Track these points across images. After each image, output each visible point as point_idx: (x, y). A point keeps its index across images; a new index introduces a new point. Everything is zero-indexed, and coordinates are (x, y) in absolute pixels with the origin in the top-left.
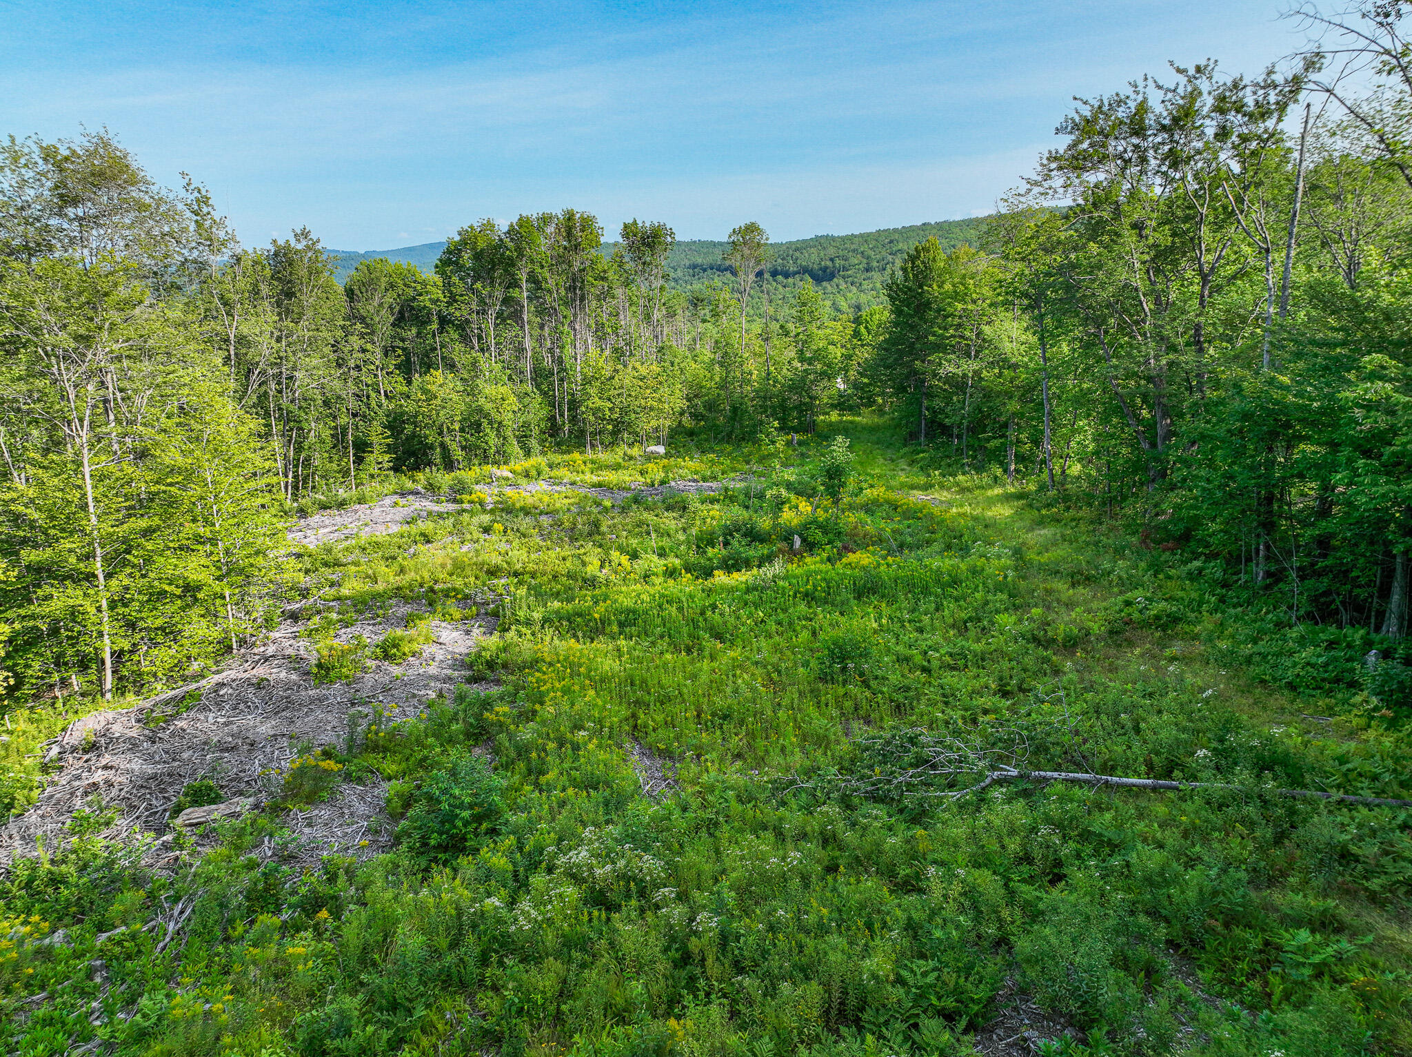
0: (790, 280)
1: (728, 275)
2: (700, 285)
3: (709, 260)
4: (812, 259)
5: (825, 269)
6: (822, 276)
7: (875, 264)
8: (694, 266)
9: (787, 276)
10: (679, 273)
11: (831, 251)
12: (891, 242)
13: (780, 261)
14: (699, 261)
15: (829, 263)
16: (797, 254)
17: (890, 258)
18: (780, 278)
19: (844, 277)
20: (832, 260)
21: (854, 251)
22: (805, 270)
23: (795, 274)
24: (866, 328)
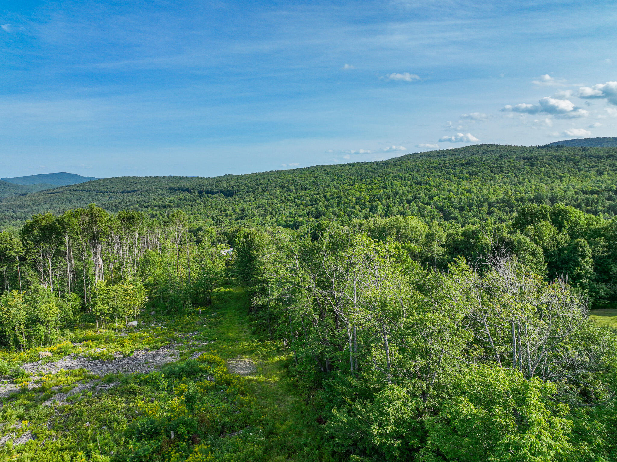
0: (214, 196)
1: (187, 192)
2: (173, 198)
3: (178, 185)
4: (224, 186)
5: (230, 191)
6: (228, 194)
7: (250, 189)
8: (171, 189)
9: (213, 193)
10: (164, 192)
11: (232, 183)
12: (257, 179)
13: (210, 187)
14: (173, 186)
15: (231, 188)
16: (217, 184)
17: (257, 187)
18: (210, 195)
19: (237, 195)
20: (232, 187)
21: (242, 183)
22: (221, 191)
23: (216, 193)
24: (239, 240)
